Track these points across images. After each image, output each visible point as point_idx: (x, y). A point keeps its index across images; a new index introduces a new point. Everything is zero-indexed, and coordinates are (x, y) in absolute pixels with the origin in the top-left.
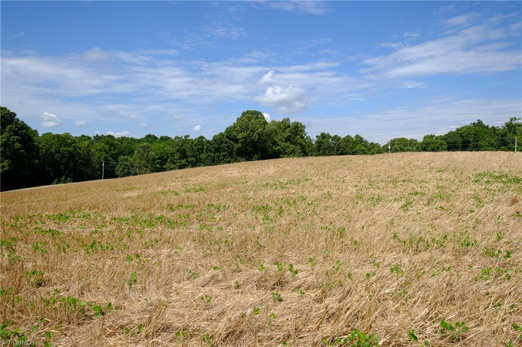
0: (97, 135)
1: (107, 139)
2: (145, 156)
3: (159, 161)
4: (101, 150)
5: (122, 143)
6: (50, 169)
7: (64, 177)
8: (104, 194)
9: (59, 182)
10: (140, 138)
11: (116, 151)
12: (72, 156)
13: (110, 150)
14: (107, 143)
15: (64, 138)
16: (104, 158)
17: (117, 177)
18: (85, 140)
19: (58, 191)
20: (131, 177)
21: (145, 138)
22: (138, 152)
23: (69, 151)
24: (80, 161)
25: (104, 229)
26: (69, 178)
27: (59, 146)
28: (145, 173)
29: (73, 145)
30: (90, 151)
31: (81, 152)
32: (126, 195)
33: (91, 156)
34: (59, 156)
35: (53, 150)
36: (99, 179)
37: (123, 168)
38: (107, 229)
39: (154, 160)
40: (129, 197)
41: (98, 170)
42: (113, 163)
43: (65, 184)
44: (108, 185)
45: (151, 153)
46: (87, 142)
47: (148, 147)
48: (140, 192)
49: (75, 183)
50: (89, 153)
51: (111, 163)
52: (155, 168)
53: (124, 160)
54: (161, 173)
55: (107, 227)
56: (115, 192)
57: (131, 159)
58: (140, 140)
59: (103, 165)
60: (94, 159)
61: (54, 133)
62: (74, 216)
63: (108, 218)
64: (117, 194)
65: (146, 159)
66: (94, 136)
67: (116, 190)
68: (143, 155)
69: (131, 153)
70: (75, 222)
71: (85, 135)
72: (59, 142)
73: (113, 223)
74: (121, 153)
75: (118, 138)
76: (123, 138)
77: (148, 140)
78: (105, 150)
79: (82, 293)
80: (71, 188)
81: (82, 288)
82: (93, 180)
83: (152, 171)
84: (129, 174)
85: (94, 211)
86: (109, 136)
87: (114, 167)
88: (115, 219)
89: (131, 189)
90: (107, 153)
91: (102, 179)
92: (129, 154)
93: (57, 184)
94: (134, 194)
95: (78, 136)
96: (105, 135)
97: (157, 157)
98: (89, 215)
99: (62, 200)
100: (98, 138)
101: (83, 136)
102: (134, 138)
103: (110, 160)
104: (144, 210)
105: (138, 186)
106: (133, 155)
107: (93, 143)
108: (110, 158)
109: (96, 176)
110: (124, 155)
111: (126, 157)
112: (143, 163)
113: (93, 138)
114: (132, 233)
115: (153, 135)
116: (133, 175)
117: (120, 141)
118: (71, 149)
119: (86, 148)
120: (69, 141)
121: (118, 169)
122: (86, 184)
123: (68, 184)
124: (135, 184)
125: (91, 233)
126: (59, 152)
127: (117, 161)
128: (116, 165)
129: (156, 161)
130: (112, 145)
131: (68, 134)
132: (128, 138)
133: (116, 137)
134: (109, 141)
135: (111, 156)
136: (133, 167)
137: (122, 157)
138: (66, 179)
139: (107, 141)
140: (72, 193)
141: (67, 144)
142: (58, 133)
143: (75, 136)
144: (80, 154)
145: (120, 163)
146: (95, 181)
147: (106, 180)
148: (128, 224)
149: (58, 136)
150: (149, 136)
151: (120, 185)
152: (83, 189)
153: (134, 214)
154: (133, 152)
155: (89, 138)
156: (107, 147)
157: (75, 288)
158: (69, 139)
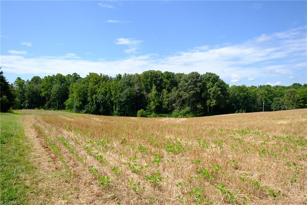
0: (261, 85)
1: (266, 88)
2: (292, 97)
3: (302, 101)
4: (263, 94)
5: (276, 89)
6: (234, 105)
7: (241, 109)
8: (265, 121)
9: (239, 112)
10: (288, 86)
11: (272, 95)
12: (246, 98)
13: (268, 94)
14: (267, 90)
15: (241, 88)
16: (264, 99)
17: (272, 110)
18: (254, 88)
19: (239, 117)
20: (282, 111)
21: (292, 85)
22: (287, 95)
23: (244, 95)
24: (250, 101)
25: (269, 143)
26: (244, 110)
27: (239, 92)
28: (291, 109)
29: (247, 91)
30: (256, 95)
31: (251, 96)
32: (279, 122)
33: (257, 98)
34: (239, 98)
35: (236, 95)
36: (261, 111)
37: (276, 105)
38: (271, 143)
39: (298, 100)
40: (281, 124)
41: (260, 106)
42: (270, 102)
43: (242, 114)
44: (267, 115)
45: (296, 96)
46: (254, 90)
47: (294, 92)
48: (289, 121)
49: (247, 113)
50: (255, 96)
51: (269, 102)
52: (299, 105)
53: (277, 100)
54: (304, 109)
55: (270, 141)
56: (272, 120)
57: (282, 100)
58: (288, 87)
59: (264, 103)
60: (258, 100)
61: (237, 86)
62: (250, 132)
63: (270, 136)
64: (273, 121)
65: (293, 100)
66: (258, 86)
67: (273, 119)
68: (290, 97)
69: (282, 95)
70: (251, 136)
71: (254, 86)
72: (239, 90)
73: (274, 140)
74: (275, 96)
75: (274, 87)
76: (277, 87)
77: (294, 87)
78: (265, 94)
79: (260, 179)
80: (245, 116)
81: (260, 176)
82: (258, 112)
83: (297, 107)
84: (280, 109)
85: (261, 130)
86: (268, 86)
87: (270, 104)
88: (275, 137)
89: (283, 119)
90: (266, 96)
91: (262, 111)
92: (281, 96)
93: (237, 113)
94: (285, 122)
95: (249, 87)
96: (265, 85)
97: (301, 98)
98: (259, 133)
99: (241, 123)
100: (261, 87)
101: (252, 86)
102: (285, 86)
103: (268, 100)
104: (295, 133)
105: (287, 117)
106: (283, 97)
107: (258, 90)
108: (268, 99)
109: (259, 109)
110: (277, 97)
111: (278, 98)
112: (290, 102)
113: (258, 87)
114: (288, 148)
115: (299, 84)
116: (283, 110)
117: (275, 89)
118: (246, 94)
119: (254, 93)
120: (245, 89)
121: (273, 106)
122: (254, 114)
123: (243, 113)
124: (285, 116)
125: (261, 144)
126: (239, 96)
127: (273, 101)
128: (272, 103)
129: (301, 101)
130: (269, 91)
131: (244, 85)
132: (280, 86)
133: (272, 86)
134: (268, 88)
135: (268, 98)
136: (283, 105)
137: (275, 98)
138: (242, 111)
139: (266, 89)
140: (246, 119)
141: (243, 91)
142: (239, 85)
143: (248, 86)
144: (250, 97)
145: (274, 102)
146: (259, 112)
147: (266, 112)
148: (284, 141)
149: (239, 87)
150: (295, 84)
151: (275, 116)
152: (252, 117)
153: (288, 136)
154: (283, 95)
155: (256, 87)
156: (267, 92)
157: (256, 175)
158: (244, 88)
